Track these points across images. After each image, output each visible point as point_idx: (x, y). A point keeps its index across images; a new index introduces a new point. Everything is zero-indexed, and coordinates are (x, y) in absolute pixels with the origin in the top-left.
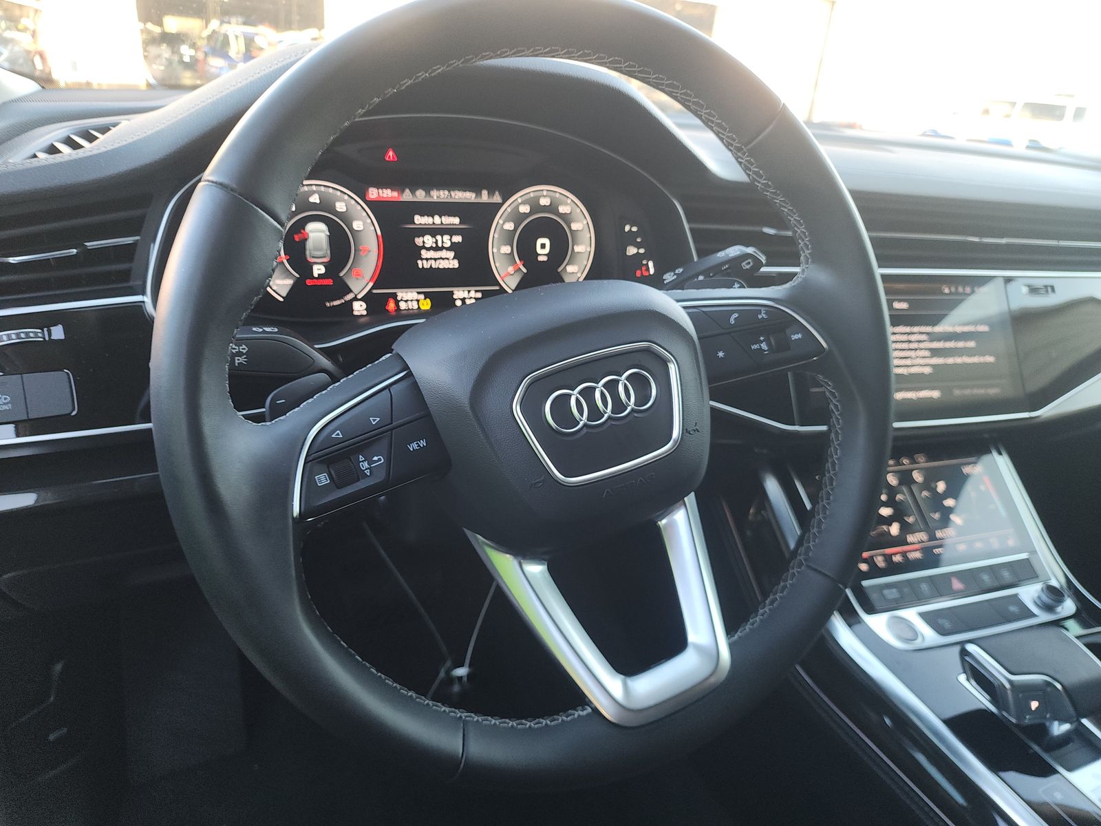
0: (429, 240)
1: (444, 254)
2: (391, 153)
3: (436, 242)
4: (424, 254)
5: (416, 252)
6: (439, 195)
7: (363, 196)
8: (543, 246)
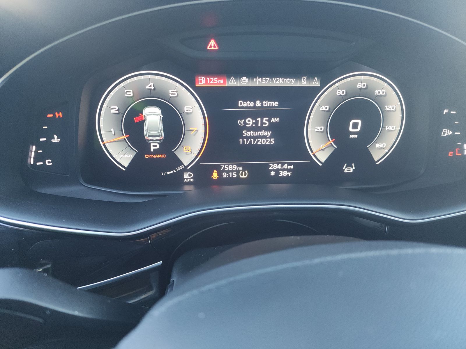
0: (250, 122)
1: (263, 133)
2: (212, 42)
3: (257, 122)
4: (245, 133)
5: (238, 131)
6: (259, 82)
7: (192, 83)
8: (355, 126)
